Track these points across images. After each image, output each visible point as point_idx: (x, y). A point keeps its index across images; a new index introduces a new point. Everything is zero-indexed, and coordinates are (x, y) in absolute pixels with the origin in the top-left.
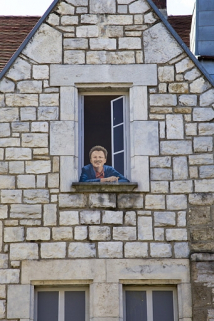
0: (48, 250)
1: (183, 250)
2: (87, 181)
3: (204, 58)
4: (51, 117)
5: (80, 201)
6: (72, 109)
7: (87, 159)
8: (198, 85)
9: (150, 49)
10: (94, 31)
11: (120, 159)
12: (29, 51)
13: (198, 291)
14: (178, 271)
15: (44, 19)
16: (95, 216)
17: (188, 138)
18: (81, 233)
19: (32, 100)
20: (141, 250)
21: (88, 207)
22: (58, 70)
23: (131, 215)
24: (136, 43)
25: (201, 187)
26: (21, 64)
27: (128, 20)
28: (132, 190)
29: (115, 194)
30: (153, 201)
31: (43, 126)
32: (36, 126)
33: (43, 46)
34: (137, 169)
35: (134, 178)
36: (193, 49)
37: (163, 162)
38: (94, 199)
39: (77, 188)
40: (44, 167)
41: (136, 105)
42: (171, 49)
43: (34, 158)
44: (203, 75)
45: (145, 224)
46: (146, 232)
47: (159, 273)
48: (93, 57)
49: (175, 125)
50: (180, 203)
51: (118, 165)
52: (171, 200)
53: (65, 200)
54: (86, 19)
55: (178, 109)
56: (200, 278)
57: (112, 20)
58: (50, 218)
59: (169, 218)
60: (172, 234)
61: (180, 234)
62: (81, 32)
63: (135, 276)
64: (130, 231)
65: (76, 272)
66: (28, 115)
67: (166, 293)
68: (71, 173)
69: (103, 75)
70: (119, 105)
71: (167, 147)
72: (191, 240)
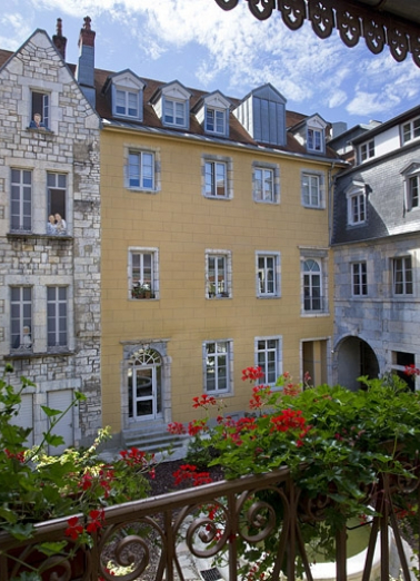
0: (16, 153)
1: (71, 160)
2: (32, 127)
3: (81, 85)
4: (18, 98)
5: (30, 136)
6: (27, 97)
7: (33, 119)
8: (80, 96)
9: (61, 77)
10: (37, 64)
11: (46, 120)
12: (8, 67)
13: (76, 176)
14: (68, 168)
15: (15, 55)
16: (36, 143)
17: (74, 117)
18: (30, 148)
19: (9, 89)
20: (54, 158)
21: (33, 138)
22: (21, 79)
23: (51, 144)
24: (55, 74)
25: (79, 137)
26: (4, 72)
27: (51, 63)
28: (51, 134)
29: (44, 135)
30: (60, 140)
31: (14, 102)
32: (11, 101)
33: (14, 66)
34: (54, 126)
35: (52, 129)
36: (76, 77)
37: (64, 125)
38: (36, 136)
39: (29, 130)
40: (14, 119)
41: (54, 99)
42: (70, 79)
43: (10, 115)
44: (81, 92)
45: (56, 149)
46: (56, 152)
47: (61, 168)
48: (36, 76)
49: (69, 111)
50: (69, 142)
51: (46, 123)
52: (67, 141)
53: (23, 134)
54: (34, 58)
55: (71, 104)
56: (77, 171)
57: (45, 61)
58: (17, 140)
59: (66, 147)
60: (66, 154)
61: (70, 154)
62: (31, 63)
63: (52, 168)
64: (50, 150)
65: (29, 164)
66: (8, 95)
67: (63, 176)
68: (26, 124)
69: (41, 85)
70: (47, 98)
71: (66, 119)
72: (74, 157)
